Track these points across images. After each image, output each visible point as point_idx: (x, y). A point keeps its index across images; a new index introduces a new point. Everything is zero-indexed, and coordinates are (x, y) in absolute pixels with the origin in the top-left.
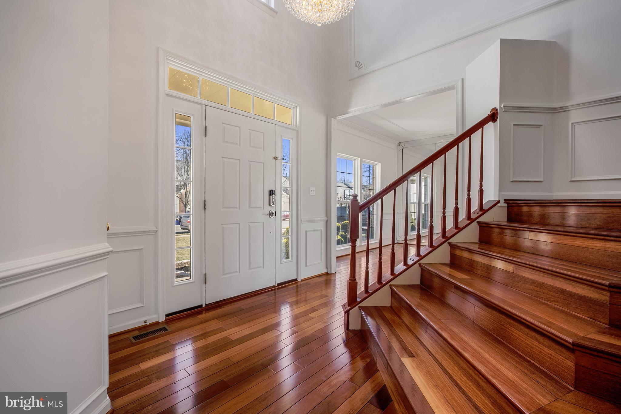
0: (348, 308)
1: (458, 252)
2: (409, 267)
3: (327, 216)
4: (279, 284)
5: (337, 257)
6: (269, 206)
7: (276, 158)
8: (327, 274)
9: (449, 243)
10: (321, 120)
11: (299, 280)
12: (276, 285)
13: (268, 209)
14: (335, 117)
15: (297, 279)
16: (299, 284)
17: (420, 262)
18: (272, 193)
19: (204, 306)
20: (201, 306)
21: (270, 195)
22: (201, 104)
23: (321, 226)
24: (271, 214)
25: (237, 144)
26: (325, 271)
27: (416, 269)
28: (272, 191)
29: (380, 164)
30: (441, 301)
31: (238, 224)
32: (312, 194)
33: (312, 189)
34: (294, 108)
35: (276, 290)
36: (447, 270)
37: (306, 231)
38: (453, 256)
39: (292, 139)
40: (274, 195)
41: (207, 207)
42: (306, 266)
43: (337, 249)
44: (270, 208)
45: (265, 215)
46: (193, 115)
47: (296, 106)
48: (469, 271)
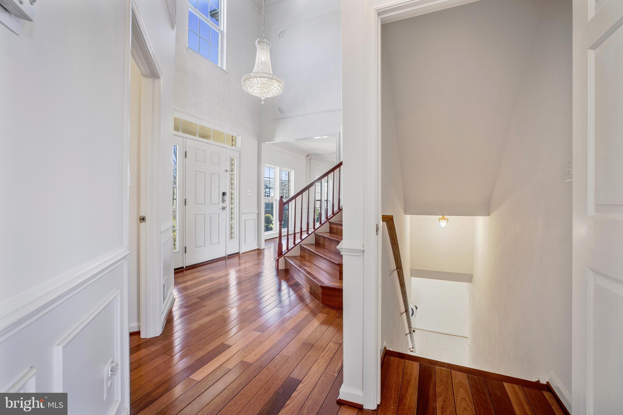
0: (278, 258)
1: (333, 226)
2: (309, 235)
3: (258, 210)
4: (228, 256)
5: (265, 240)
6: (222, 203)
7: (227, 171)
8: (258, 249)
9: (329, 222)
10: (255, 143)
11: (241, 253)
12: (227, 256)
13: (222, 205)
14: (264, 142)
15: (239, 252)
16: (241, 255)
17: (315, 232)
18: (224, 194)
19: (184, 267)
20: (183, 267)
21: (223, 195)
22: (183, 137)
23: (255, 216)
24: (224, 208)
25: (203, 162)
26: (257, 248)
27: (313, 236)
28: (225, 192)
29: (293, 171)
30: (323, 247)
31: (204, 215)
32: (249, 194)
33: (249, 191)
34: (237, 136)
35: (227, 259)
36: (329, 234)
37: (245, 220)
38: (331, 228)
39: (236, 158)
40: (225, 196)
41: (187, 203)
42: (245, 244)
43: (265, 234)
44: (223, 204)
45: (220, 208)
46: (178, 145)
47: (239, 135)
48: (337, 234)
